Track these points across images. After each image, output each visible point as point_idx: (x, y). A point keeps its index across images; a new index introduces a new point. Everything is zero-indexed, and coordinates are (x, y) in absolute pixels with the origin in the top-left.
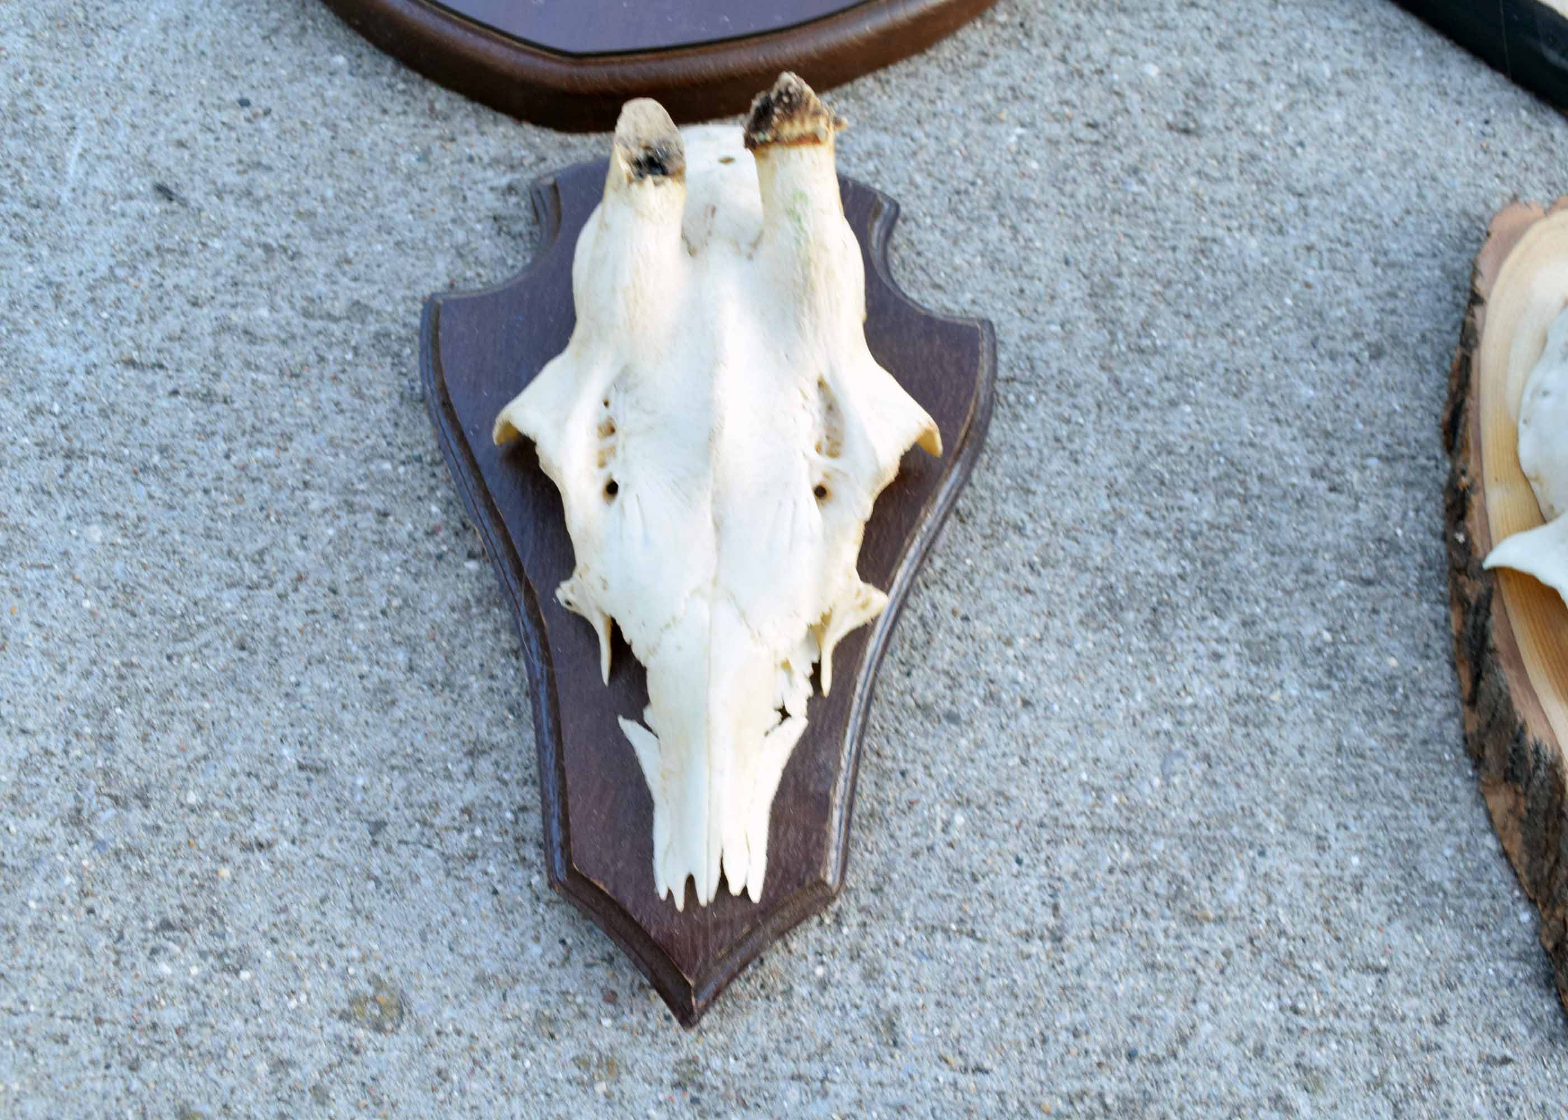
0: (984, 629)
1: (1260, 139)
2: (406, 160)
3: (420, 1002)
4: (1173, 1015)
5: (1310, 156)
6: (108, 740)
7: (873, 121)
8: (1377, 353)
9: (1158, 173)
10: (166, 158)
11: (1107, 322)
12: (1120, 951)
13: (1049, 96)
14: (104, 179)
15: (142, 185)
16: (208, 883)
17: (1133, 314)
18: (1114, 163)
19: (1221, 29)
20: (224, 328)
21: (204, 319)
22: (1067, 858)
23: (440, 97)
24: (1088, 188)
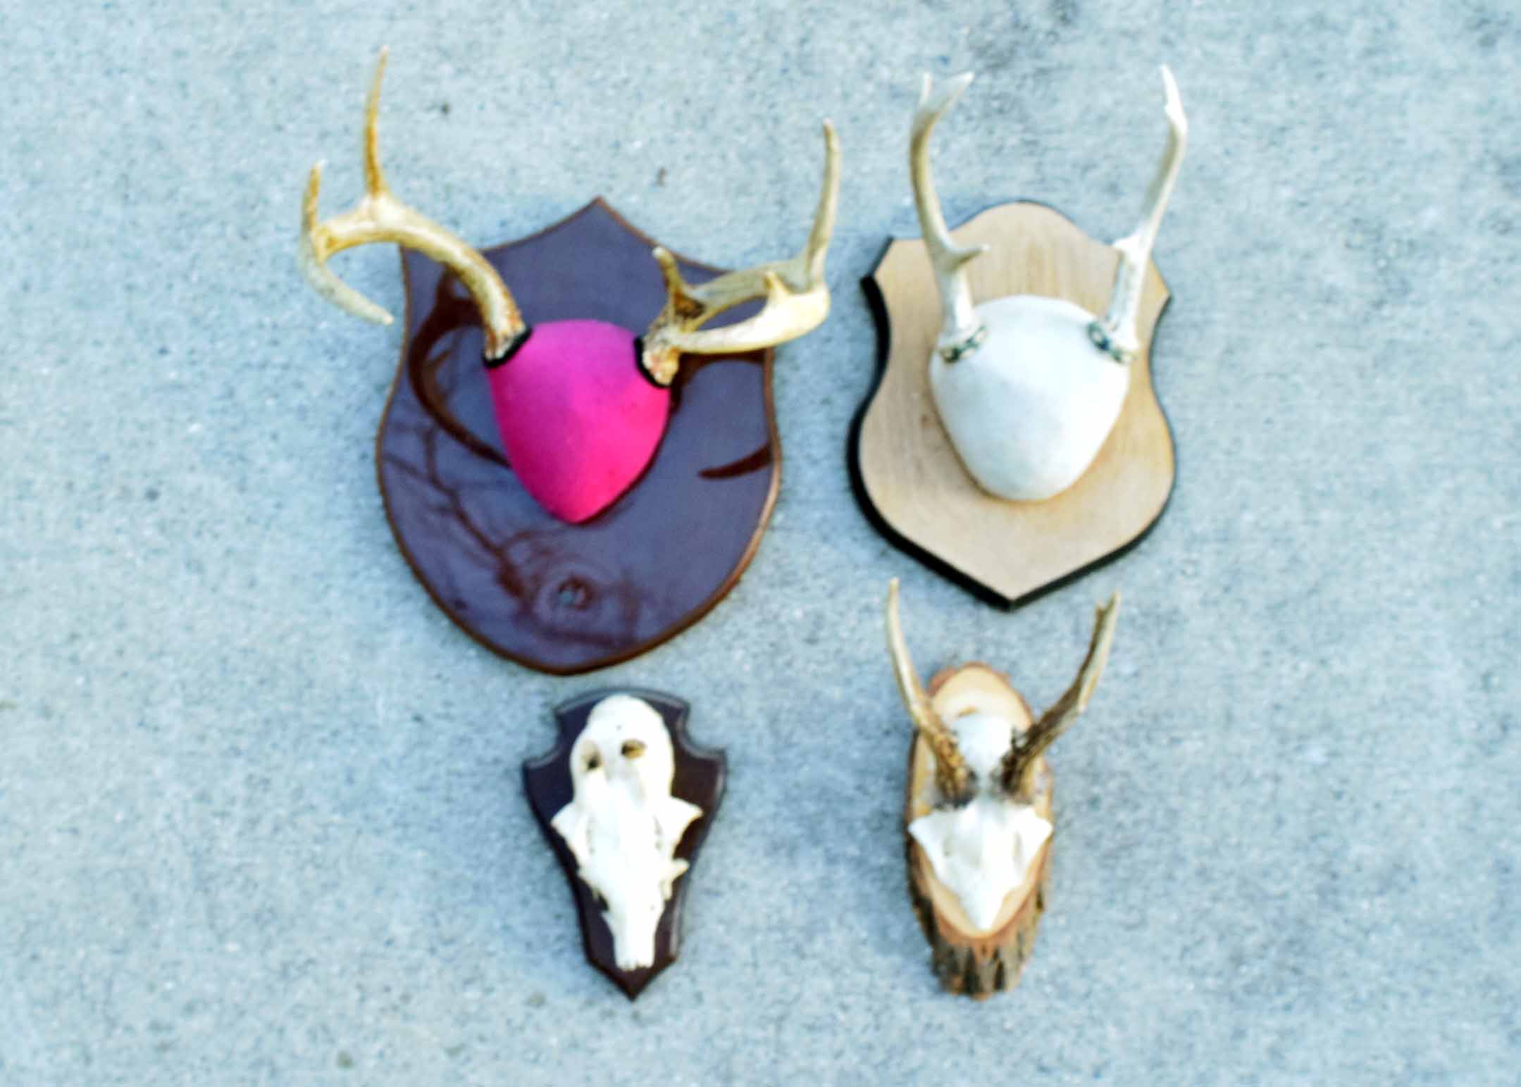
0: (728, 861)
1: (842, 640)
2: (505, 696)
3: (550, 998)
4: (794, 989)
5: (866, 645)
6: (437, 924)
7: (682, 656)
8: (887, 733)
9: (799, 664)
10: (416, 704)
11: (776, 734)
12: (777, 969)
13: (754, 633)
14: (394, 715)
15: (408, 716)
16: (477, 967)
17: (785, 729)
18: (780, 661)
19: (830, 586)
20: (449, 773)
21: (442, 770)
22: (759, 938)
23: (513, 667)
24: (769, 675)
